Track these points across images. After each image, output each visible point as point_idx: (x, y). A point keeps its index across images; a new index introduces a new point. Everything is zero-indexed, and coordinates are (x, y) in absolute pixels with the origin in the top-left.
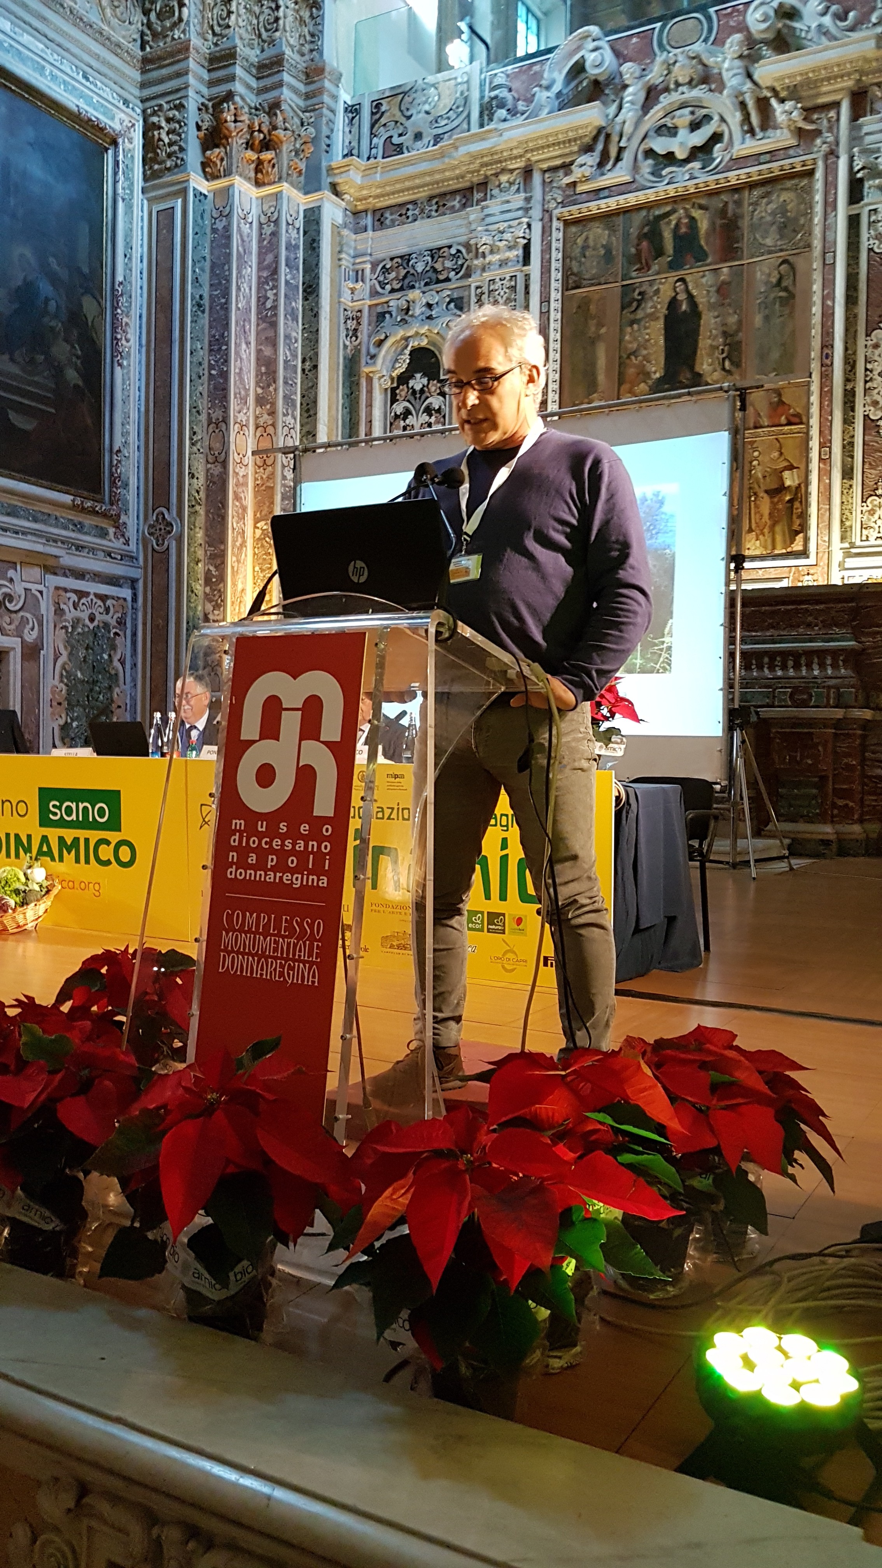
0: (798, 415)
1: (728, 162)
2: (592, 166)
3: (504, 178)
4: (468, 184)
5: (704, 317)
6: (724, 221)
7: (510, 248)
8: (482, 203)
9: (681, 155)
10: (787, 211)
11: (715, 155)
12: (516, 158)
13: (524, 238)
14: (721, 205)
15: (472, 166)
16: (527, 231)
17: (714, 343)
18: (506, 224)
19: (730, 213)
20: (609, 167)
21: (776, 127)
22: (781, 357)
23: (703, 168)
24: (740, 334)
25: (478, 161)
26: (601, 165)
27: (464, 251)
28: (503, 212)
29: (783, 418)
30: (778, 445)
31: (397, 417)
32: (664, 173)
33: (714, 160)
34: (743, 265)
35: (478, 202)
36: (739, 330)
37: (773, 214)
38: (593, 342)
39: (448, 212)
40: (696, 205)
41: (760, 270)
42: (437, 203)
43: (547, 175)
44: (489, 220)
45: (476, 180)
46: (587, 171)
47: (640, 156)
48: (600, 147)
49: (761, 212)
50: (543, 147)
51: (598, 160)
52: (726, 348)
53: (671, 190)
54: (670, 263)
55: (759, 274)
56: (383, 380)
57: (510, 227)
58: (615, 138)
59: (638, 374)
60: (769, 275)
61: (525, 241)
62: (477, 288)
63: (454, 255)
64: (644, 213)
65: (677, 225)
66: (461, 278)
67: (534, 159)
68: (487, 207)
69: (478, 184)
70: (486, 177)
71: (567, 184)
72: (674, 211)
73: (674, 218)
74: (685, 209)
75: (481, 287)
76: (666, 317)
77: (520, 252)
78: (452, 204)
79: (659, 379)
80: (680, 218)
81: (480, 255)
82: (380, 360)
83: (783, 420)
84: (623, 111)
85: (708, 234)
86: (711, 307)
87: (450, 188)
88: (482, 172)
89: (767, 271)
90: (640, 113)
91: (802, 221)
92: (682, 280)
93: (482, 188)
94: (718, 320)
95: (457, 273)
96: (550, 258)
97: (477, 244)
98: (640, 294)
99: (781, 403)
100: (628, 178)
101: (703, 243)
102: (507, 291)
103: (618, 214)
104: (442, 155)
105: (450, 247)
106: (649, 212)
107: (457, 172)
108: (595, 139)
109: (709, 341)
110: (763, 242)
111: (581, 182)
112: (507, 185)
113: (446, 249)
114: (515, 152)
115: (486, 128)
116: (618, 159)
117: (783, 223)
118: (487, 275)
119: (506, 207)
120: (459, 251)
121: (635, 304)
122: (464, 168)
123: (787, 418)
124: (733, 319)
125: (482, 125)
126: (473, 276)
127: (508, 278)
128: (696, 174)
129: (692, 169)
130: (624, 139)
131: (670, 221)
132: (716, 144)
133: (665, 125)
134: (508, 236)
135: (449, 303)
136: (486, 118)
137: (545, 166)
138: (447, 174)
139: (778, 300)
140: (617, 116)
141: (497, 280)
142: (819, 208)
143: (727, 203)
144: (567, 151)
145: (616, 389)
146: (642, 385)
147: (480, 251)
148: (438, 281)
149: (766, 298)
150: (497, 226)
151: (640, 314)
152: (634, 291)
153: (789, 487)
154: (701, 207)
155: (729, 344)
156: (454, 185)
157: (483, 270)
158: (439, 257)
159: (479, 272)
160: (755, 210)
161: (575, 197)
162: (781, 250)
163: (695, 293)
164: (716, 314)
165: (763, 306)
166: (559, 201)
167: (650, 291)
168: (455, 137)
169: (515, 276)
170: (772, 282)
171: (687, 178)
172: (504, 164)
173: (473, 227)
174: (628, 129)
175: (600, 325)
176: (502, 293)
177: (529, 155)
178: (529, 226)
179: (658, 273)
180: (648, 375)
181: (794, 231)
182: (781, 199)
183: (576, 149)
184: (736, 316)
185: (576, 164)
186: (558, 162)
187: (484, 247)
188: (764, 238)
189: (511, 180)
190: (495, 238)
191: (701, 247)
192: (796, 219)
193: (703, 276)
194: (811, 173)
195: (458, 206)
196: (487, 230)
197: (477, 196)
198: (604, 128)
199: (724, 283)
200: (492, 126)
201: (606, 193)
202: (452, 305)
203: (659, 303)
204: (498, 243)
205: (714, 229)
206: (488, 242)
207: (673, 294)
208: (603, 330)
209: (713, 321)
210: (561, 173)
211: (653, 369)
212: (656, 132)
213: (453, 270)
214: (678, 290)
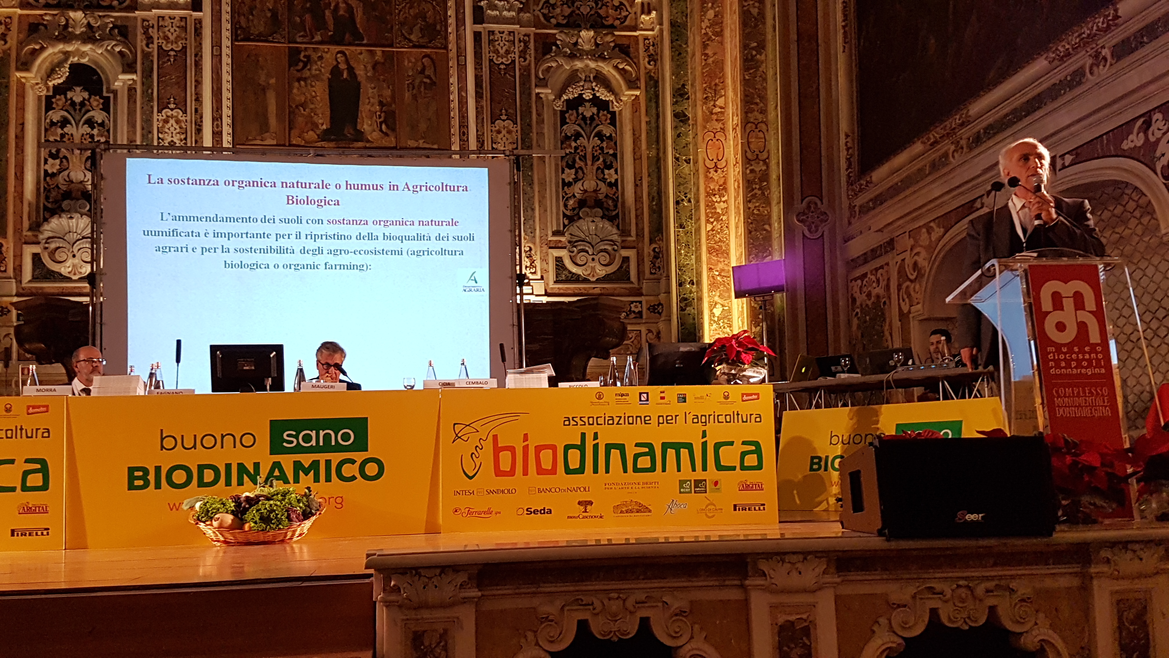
5: (362, 86)
6: (375, 14)
10: (426, 17)
17: (373, 109)
24: (394, 105)
31: (52, 124)
34: (394, 51)
36: (393, 102)
38: (264, 90)
41: (408, 58)
49: (405, 13)
52: (383, 115)
54: (331, 36)
55: (406, 61)
56: (37, 87)
59: (306, 123)
60: (415, 64)
62: (145, 21)
65: (336, 8)
66: (126, 9)
73: (333, 1)
75: (149, 21)
76: (329, 79)
79: (325, 131)
80: (339, 3)
82: (35, 68)
85: (362, 21)
86: (369, 79)
91: (438, 27)
92: (343, 53)
94: (375, 91)
96: (221, 10)
98: (305, 56)
101: (358, 26)
102: (178, 29)
109: (368, 107)
110: (409, 37)
117: (423, 26)
118: (157, 12)
121: (301, 65)
124: (387, 93)
126: (139, 9)
127: (178, 19)
135: (112, 29)
139: (423, 84)
142: (452, 21)
145: (287, 131)
146: (311, 133)
149: (413, 81)
151: (306, 73)
152: (300, 53)
155: (384, 112)
160: (402, 11)
162: (424, 47)
163: (353, 65)
164: (373, 85)
165: (411, 86)
167: (314, 56)
169: (186, 18)
170: (417, 70)
175: (269, 76)
176: (172, 30)
179: (321, 43)
180: (315, 126)
181: (433, 34)
182: (421, 8)
184: (390, 91)
188: (409, 34)
191: (358, 29)
192: (434, 25)
193: (361, 53)
199: (378, 63)
202: (116, 31)
203: (323, 68)
205: (368, 18)
207: (335, 63)
208: (273, 81)
209: (370, 91)
211: (320, 121)
214: (339, 60)
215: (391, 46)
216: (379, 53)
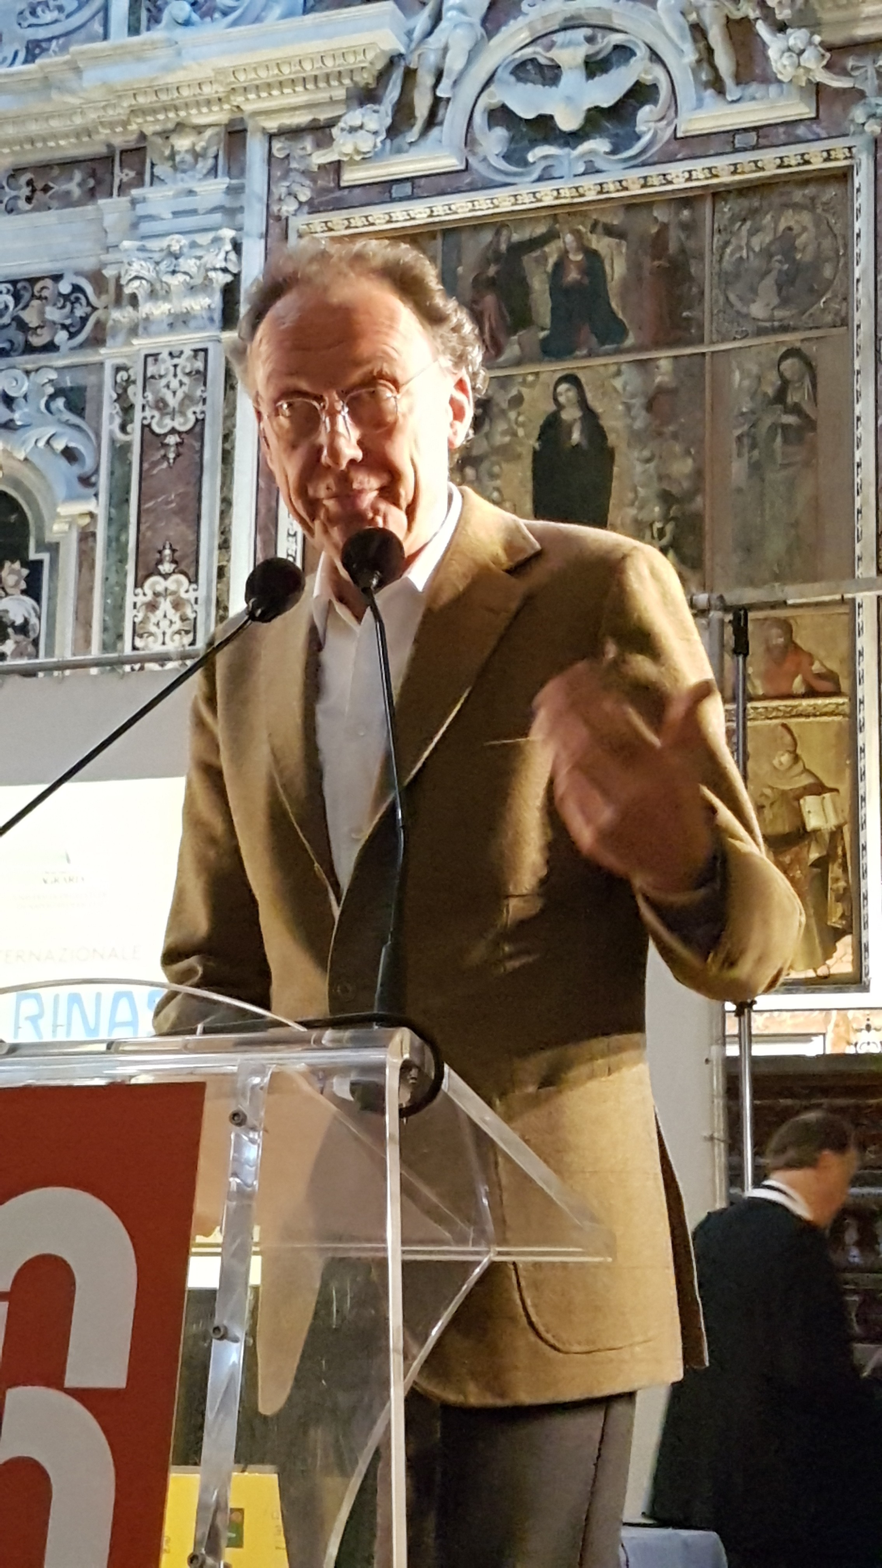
0: (830, 676)
1: (668, 142)
2: (375, 133)
3: (182, 143)
4: (103, 150)
5: (618, 458)
6: (656, 263)
7: (192, 289)
8: (135, 192)
9: (566, 122)
10: (793, 248)
11: (640, 128)
12: (208, 103)
13: (225, 270)
14: (654, 230)
15: (111, 112)
16: (233, 256)
17: (643, 516)
18: (184, 241)
19: (673, 247)
20: (413, 135)
21: (768, 79)
22: (789, 550)
23: (613, 152)
24: (699, 499)
25: (125, 104)
26: (393, 131)
27: (89, 289)
28: (176, 214)
29: (798, 680)
30: (788, 738)
32: (531, 157)
33: (639, 138)
34: (703, 354)
35: (123, 189)
36: (697, 490)
37: (767, 253)
39: (54, 203)
40: (600, 229)
42: (30, 183)
43: (277, 145)
44: (145, 227)
45: (119, 142)
46: (366, 143)
47: (479, 119)
48: (392, 94)
49: (740, 248)
50: (269, 86)
51: (388, 121)
52: (669, 528)
53: (547, 195)
54: (544, 341)
55: (737, 376)
57: (193, 245)
58: (425, 79)
60: (759, 379)
61: (229, 278)
62: (118, 369)
63: (66, 297)
64: (487, 237)
65: (560, 266)
66: (81, 346)
67: (248, 108)
68: (144, 200)
69: (122, 152)
70: (143, 136)
71: (320, 167)
72: (551, 236)
73: (552, 251)
74: (577, 234)
75: (125, 369)
77: (216, 301)
78: (65, 187)
80: (566, 252)
81: (125, 301)
83: (798, 686)
84: (443, 24)
85: (626, 287)
86: (637, 438)
87: (58, 155)
88: (133, 127)
89: (754, 369)
90: (480, 30)
91: (826, 271)
92: (572, 379)
93: (134, 158)
94: (652, 466)
95: (72, 336)
97: (118, 278)
99: (791, 647)
100: (452, 162)
101: (614, 305)
102: (186, 380)
103: (432, 235)
104: (47, 84)
105: (57, 278)
106: (498, 233)
107: (78, 120)
108: (383, 76)
109: (632, 512)
110: (744, 310)
111: (352, 162)
112: (189, 158)
113: (49, 283)
114: (207, 90)
115: (145, 36)
116: (432, 121)
117: (787, 273)
118: (142, 344)
119: (186, 203)
120: (77, 288)
122: (92, 116)
123: (805, 681)
124: (683, 467)
125: (134, 29)
126: (109, 342)
127: (188, 352)
128: (599, 164)
129: (592, 152)
130: (446, 82)
131: (545, 258)
132: (642, 104)
133: (533, 61)
134: (188, 264)
135: (52, 397)
136: (144, 15)
137: (272, 125)
138: (55, 123)
139: (780, 431)
140: (430, 33)
141: (165, 355)
143: (664, 227)
144: (322, 96)
147: (127, 291)
148: (29, 349)
149: (753, 425)
150: (164, 243)
153: (815, 831)
154: (609, 231)
155: (673, 519)
156: (68, 148)
157: (134, 331)
158: (33, 296)
159: (121, 338)
160: (727, 243)
161: (338, 194)
162: (785, 329)
163: (598, 407)
164: (646, 453)
165: (746, 441)
166: (303, 198)
167: (499, 399)
168: (74, 49)
169: (205, 351)
170: (765, 394)
171: (581, 169)
172: (182, 114)
173: (111, 239)
174: (454, 63)
176: (174, 384)
177: (238, 100)
178: (237, 247)
179: (519, 362)
181: (811, 290)
182: (782, 226)
183: (340, 93)
184: (690, 461)
185: (341, 124)
186: (302, 119)
187: (136, 283)
188: (747, 302)
189: (198, 148)
190: (163, 266)
191: (613, 312)
192: (816, 265)
193: (618, 373)
194: (844, 176)
195: (77, 192)
196: (142, 249)
197: (121, 175)
198: (401, 55)
199: (661, 390)
200: (158, 33)
201: (407, 189)
202: (60, 402)
203: (523, 425)
204: (167, 278)
205: (640, 279)
206: (144, 273)
207: (552, 408)
209: (639, 468)
210: (308, 143)
212: (513, 73)
213: (64, 327)
214: (562, 399)
215: (701, 341)
216: (665, 365)
